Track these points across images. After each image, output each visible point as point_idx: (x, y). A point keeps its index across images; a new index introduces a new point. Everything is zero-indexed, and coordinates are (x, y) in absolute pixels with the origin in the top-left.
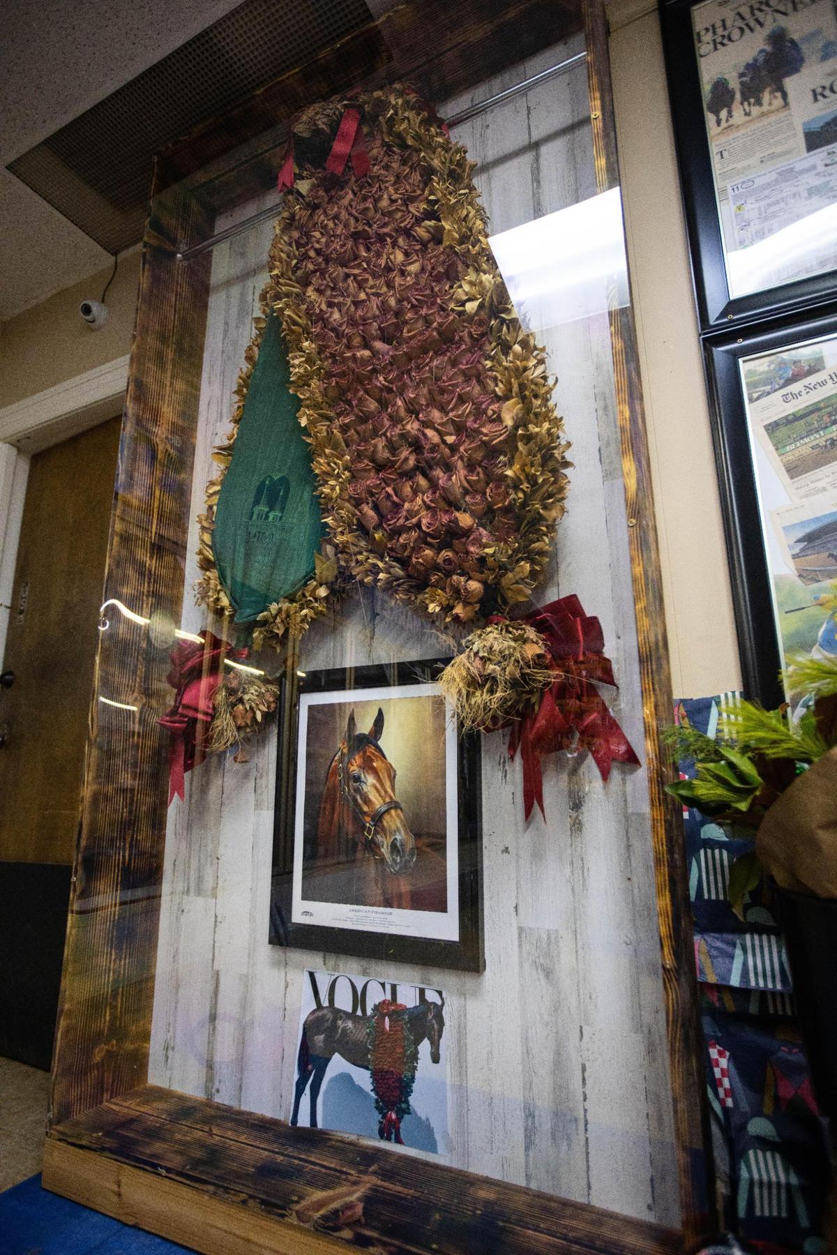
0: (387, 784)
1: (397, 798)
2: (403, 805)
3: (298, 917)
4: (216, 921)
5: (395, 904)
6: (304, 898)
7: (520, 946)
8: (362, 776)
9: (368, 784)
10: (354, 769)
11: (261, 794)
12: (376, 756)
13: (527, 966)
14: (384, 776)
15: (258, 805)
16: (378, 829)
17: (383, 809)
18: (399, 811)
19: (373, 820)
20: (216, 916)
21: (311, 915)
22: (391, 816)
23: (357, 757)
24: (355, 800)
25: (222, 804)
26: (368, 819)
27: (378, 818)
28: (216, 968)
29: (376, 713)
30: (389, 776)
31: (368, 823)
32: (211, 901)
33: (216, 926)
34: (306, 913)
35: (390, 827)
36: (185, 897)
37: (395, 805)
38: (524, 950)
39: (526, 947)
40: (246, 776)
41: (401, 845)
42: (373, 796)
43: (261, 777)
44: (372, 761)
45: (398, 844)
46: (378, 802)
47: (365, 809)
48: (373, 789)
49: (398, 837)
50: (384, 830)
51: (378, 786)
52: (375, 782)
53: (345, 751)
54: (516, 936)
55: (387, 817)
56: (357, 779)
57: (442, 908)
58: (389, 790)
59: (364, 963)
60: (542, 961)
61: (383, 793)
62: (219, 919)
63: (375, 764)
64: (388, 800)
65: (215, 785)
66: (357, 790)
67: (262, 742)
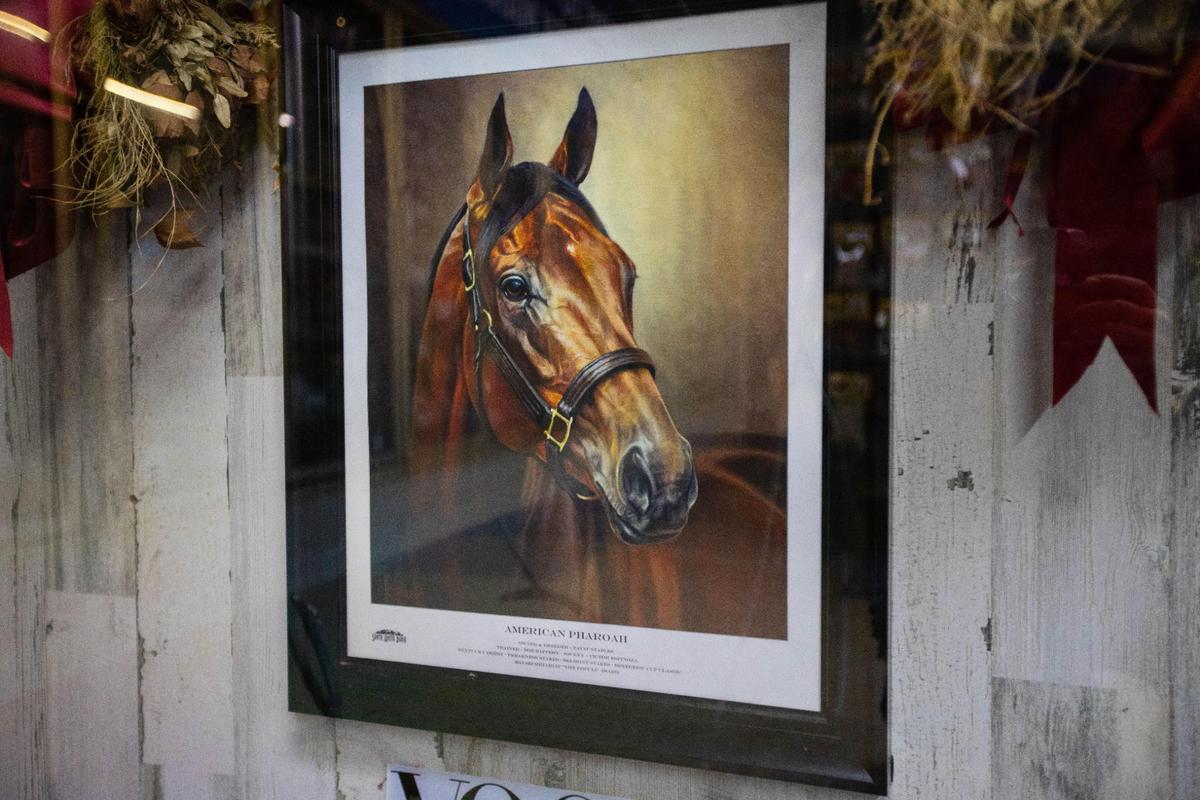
0: (610, 303)
1: (640, 341)
2: (655, 357)
3: (362, 643)
4: (141, 653)
5: (635, 612)
6: (378, 597)
7: (997, 726)
8: (535, 281)
9: (554, 302)
10: (511, 261)
11: (243, 333)
12: (572, 226)
13: (1015, 776)
14: (600, 278)
15: (235, 363)
16: (587, 425)
17: (602, 368)
18: (647, 376)
19: (566, 398)
20: (141, 640)
21: (401, 638)
22: (622, 388)
23: (516, 230)
24: (514, 347)
25: (132, 360)
26: (553, 397)
27: (584, 394)
28: (150, 758)
29: (569, 106)
30: (615, 280)
31: (555, 404)
32: (123, 604)
33: (141, 661)
34: (385, 634)
35: (618, 417)
36: (52, 594)
37: (632, 360)
38: (1007, 737)
39: (1014, 731)
40: (196, 285)
41: (652, 467)
42: (566, 333)
43: (239, 287)
44: (562, 239)
45: (645, 464)
46: (581, 350)
47: (546, 370)
48: (568, 318)
49: (644, 444)
50: (600, 424)
51: (583, 307)
52: (572, 297)
53: (481, 213)
54: (984, 703)
55: (608, 393)
56: (522, 290)
57: (775, 627)
58: (618, 323)
59: (550, 756)
60: (1060, 767)
61: (596, 326)
62: (148, 646)
63: (571, 249)
64: (612, 345)
65: (112, 310)
66: (524, 321)
67: (236, 191)
